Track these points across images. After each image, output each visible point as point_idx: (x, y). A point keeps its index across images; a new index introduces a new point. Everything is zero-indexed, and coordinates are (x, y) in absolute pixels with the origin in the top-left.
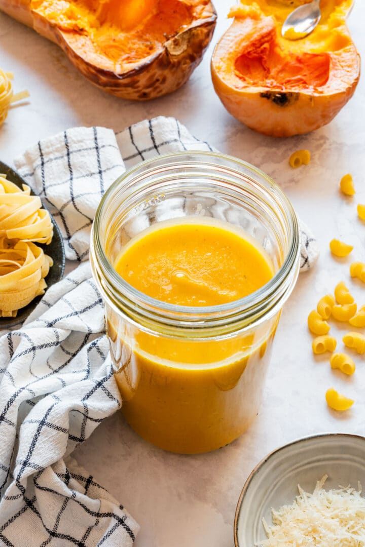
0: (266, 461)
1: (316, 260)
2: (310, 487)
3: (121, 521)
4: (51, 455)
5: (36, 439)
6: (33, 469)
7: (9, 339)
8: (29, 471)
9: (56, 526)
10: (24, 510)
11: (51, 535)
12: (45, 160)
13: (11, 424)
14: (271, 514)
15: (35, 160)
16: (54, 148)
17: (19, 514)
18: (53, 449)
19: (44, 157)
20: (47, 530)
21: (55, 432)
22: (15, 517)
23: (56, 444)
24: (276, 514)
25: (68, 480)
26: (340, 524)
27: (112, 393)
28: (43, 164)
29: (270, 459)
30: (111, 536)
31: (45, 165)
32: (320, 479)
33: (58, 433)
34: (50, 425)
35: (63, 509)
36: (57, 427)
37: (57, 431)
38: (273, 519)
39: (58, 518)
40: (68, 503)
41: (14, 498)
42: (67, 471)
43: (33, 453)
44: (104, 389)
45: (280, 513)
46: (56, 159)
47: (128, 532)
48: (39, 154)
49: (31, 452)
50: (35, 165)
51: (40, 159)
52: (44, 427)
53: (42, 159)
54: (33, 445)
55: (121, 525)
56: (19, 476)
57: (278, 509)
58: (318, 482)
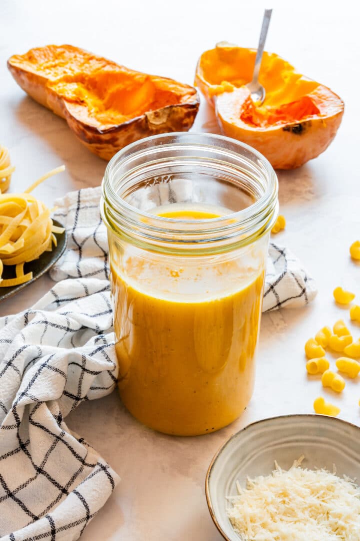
0: (245, 429)
1: (314, 295)
2: (287, 465)
3: (104, 468)
4: (47, 392)
5: (36, 376)
6: (29, 399)
7: (25, 317)
8: (25, 400)
9: (44, 463)
10: (17, 451)
11: (38, 471)
12: (81, 206)
13: (16, 370)
14: (245, 480)
15: (72, 204)
16: (91, 198)
17: (12, 453)
18: (49, 387)
19: (81, 203)
20: (35, 466)
21: (53, 373)
22: (8, 455)
23: (53, 384)
24: (251, 481)
25: (60, 422)
26: (311, 494)
27: (110, 357)
28: (78, 209)
29: (248, 428)
30: (93, 477)
31: (80, 210)
32: (297, 459)
33: (56, 375)
34: (49, 367)
35: (52, 448)
36: (56, 369)
37: (56, 372)
38: (247, 485)
39: (47, 455)
40: (57, 445)
41: (9, 427)
42: (60, 413)
43: (32, 386)
44: (104, 353)
45: (255, 481)
46: (91, 207)
47: (109, 478)
48: (77, 200)
49: (30, 386)
50: (70, 208)
51: (77, 204)
52: (45, 368)
53: (79, 204)
54: (33, 381)
55: (103, 471)
56: (16, 403)
57: (253, 478)
58: (295, 461)
